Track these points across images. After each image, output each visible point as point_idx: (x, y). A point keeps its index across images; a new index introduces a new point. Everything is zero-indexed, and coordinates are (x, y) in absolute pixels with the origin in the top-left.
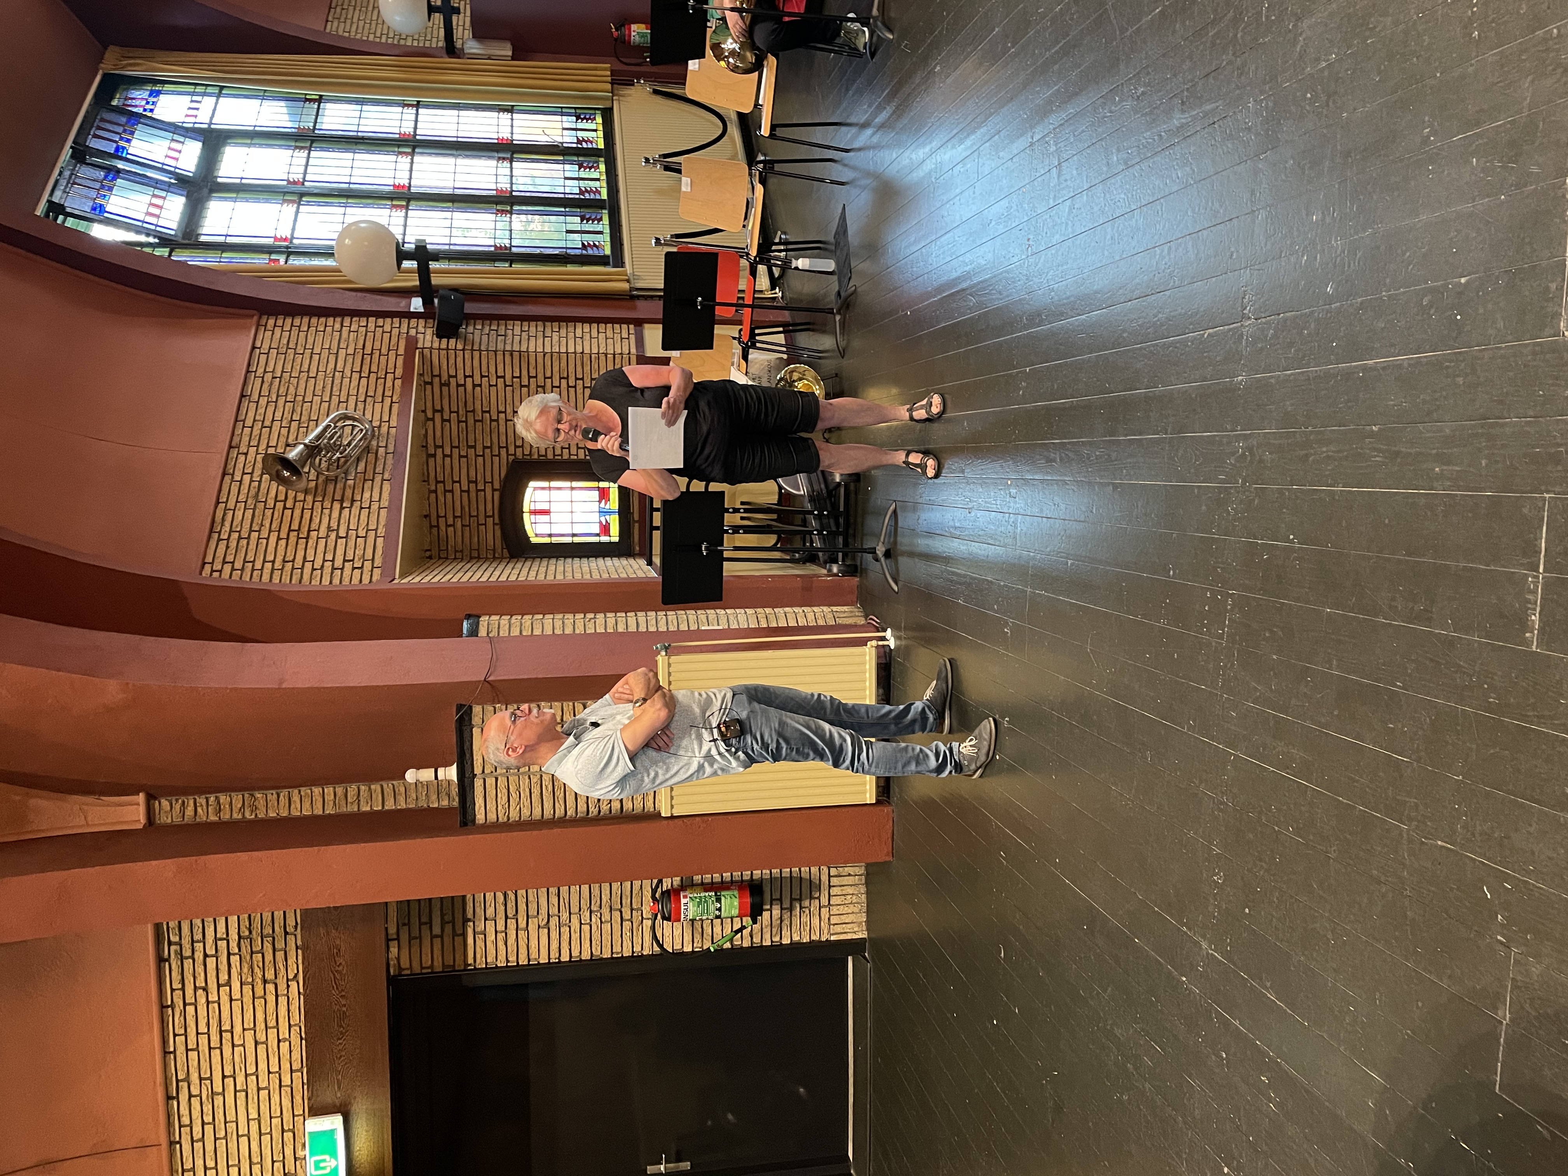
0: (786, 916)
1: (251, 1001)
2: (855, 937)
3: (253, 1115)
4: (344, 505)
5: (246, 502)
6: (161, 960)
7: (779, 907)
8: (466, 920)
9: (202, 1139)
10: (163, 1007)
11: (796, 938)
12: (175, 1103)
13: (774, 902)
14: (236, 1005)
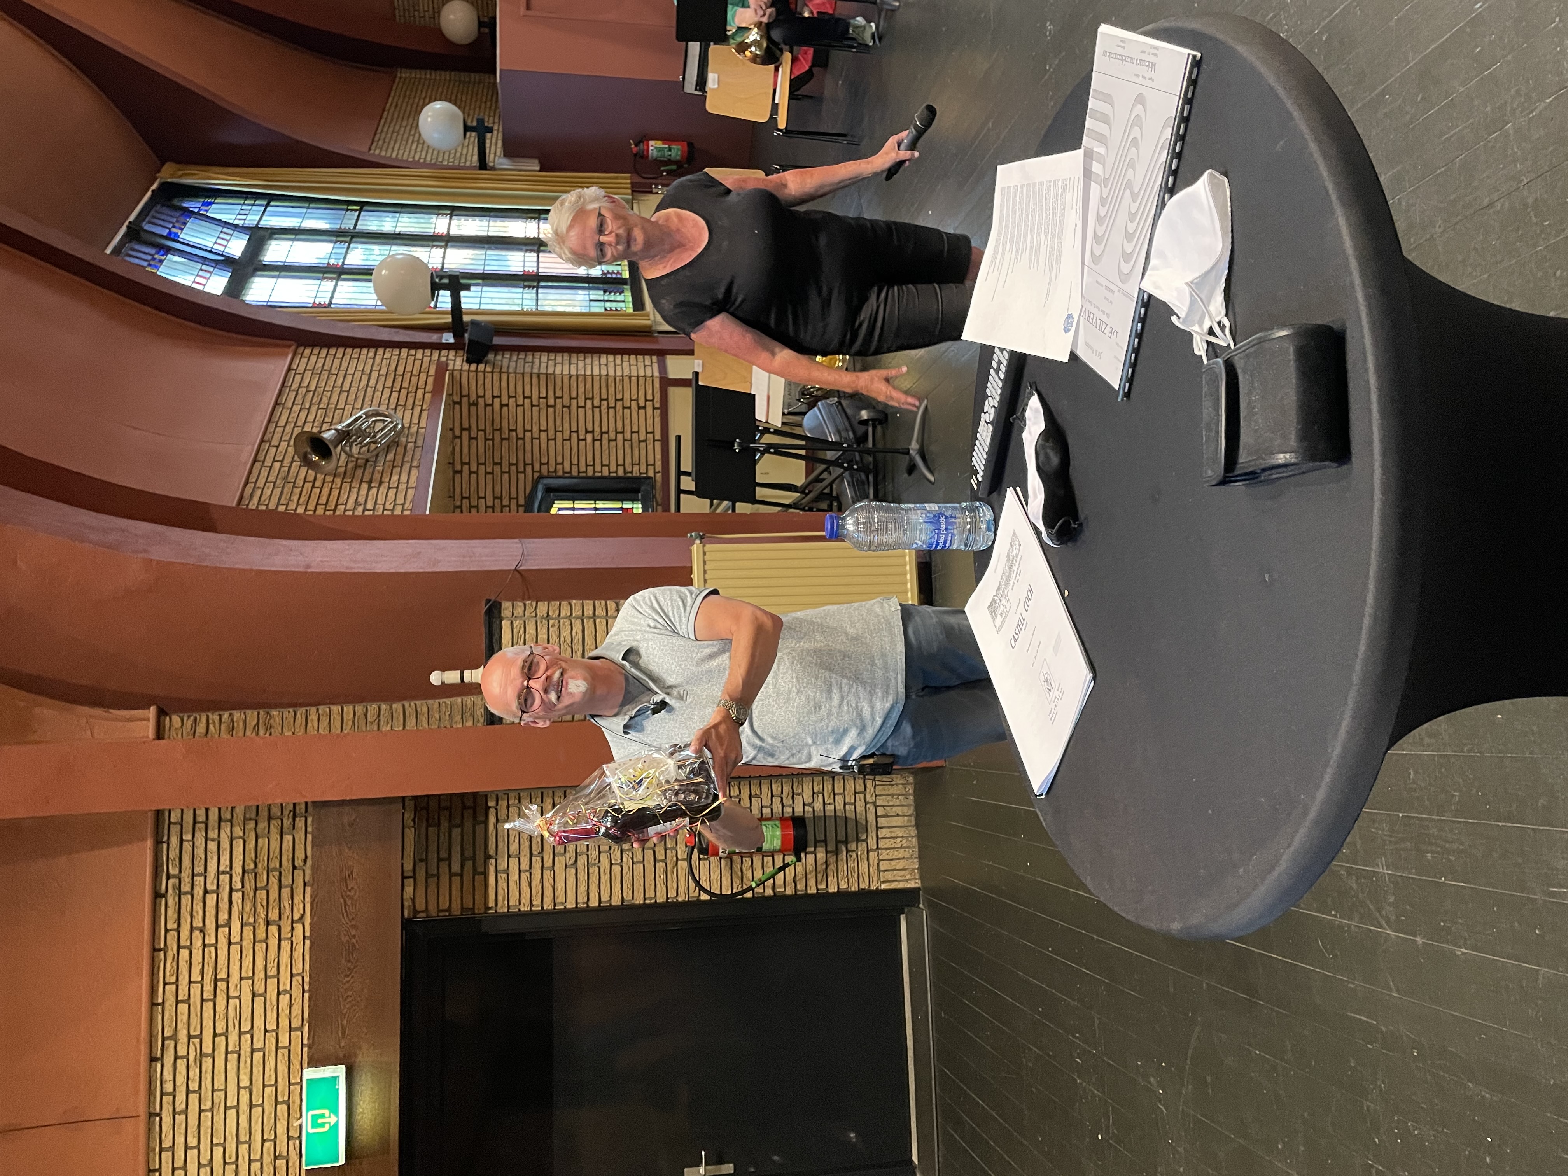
0: (832, 860)
1: (251, 945)
2: (908, 885)
3: (245, 1082)
4: (373, 485)
5: (275, 483)
6: (157, 895)
7: (823, 849)
8: (488, 857)
9: (185, 1112)
10: (155, 950)
11: (843, 886)
12: (159, 1065)
13: (818, 844)
14: (235, 949)
